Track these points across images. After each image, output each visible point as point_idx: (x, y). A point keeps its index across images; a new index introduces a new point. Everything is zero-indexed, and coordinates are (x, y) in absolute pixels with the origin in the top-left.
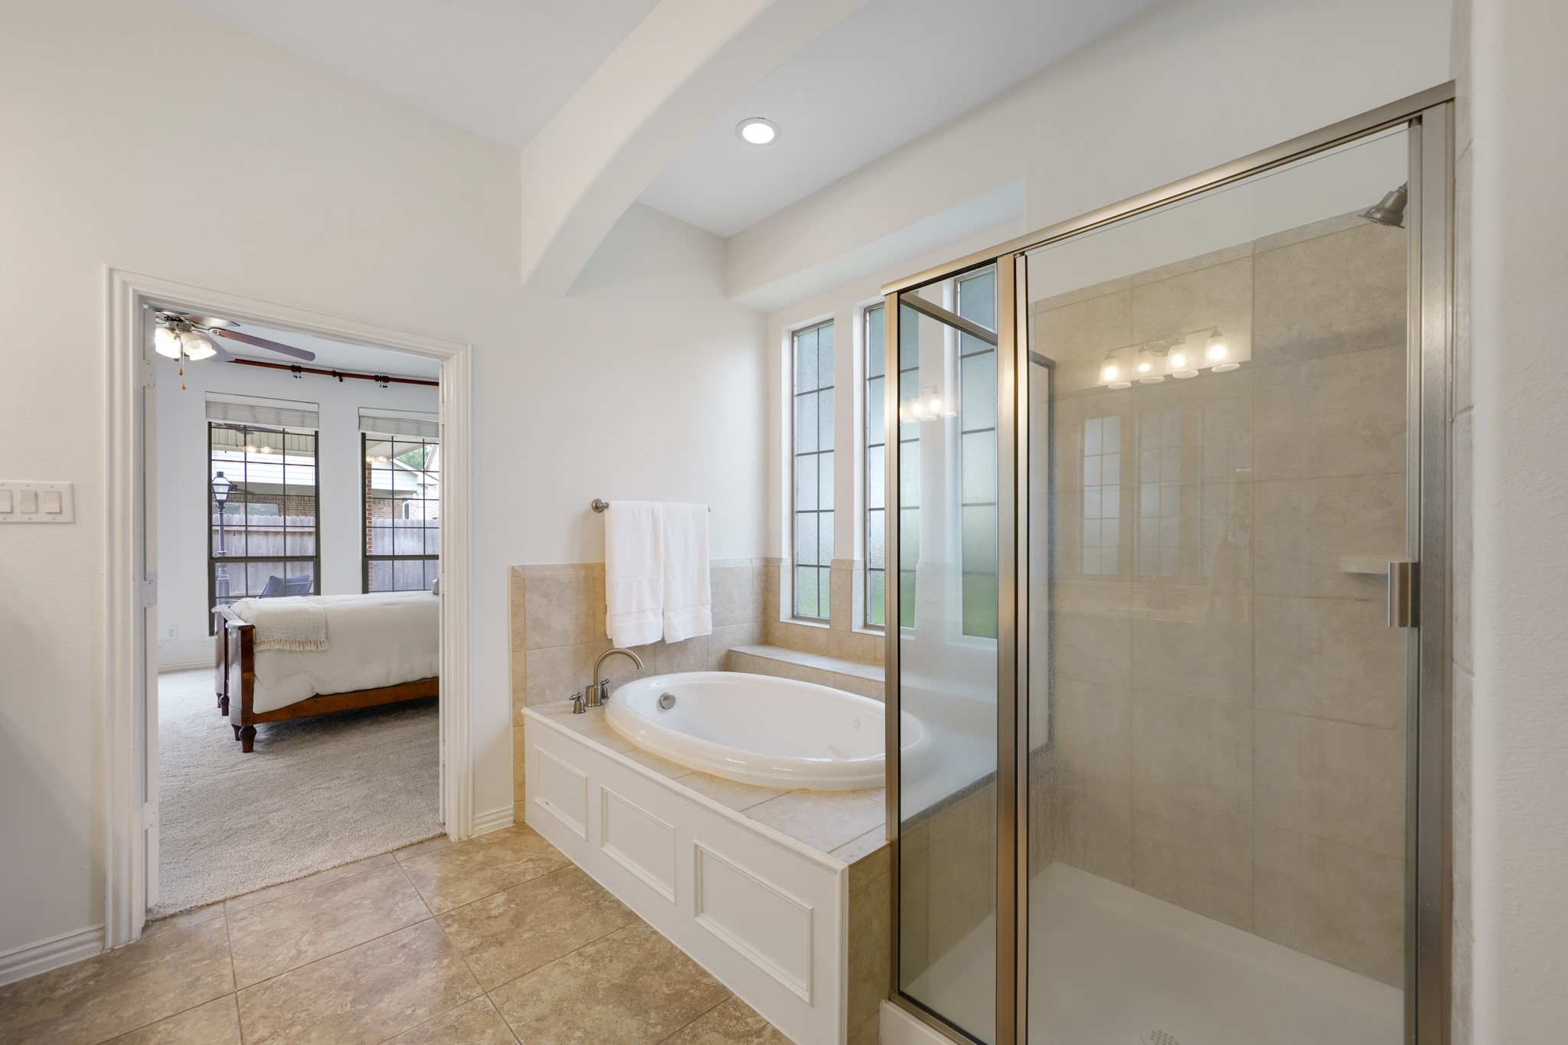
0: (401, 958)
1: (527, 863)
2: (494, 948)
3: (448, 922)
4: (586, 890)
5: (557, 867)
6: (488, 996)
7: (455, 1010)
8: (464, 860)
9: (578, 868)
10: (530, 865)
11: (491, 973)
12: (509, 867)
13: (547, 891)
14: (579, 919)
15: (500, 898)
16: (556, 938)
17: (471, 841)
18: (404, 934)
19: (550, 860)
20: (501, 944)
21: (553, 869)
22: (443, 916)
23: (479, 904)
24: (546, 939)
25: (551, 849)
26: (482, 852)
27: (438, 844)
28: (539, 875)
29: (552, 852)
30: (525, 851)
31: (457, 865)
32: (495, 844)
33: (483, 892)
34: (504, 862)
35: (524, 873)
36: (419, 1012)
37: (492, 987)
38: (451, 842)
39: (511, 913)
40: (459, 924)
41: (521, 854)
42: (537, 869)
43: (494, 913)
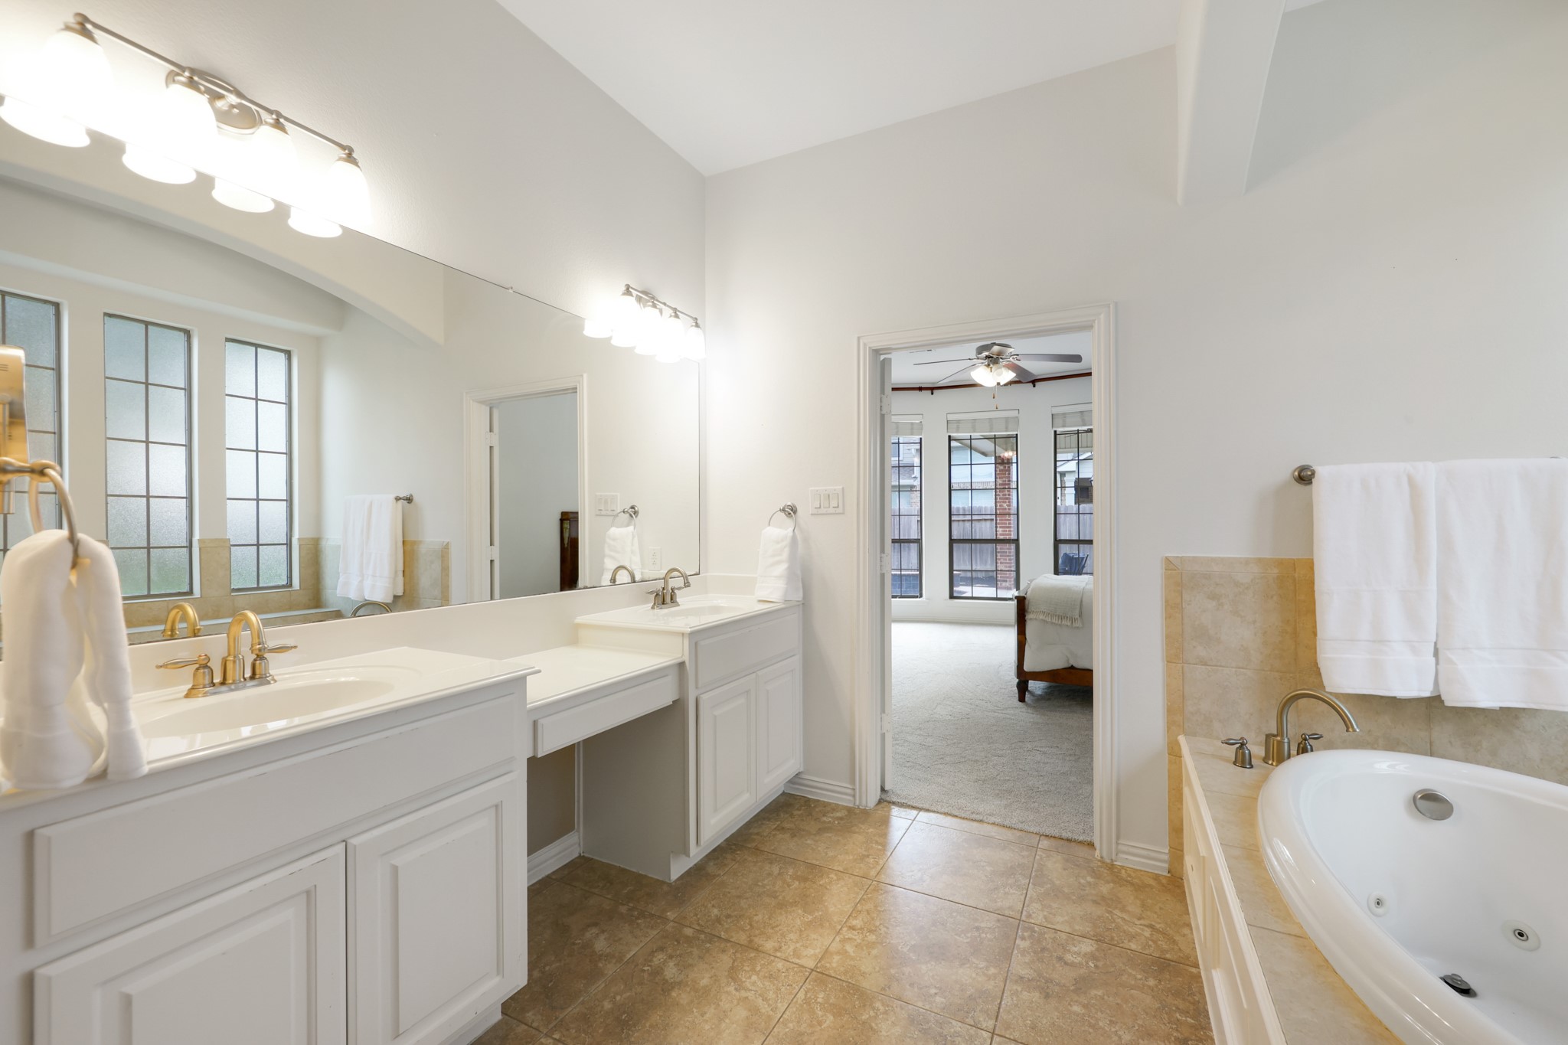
0: (968, 938)
1: (1146, 929)
2: (1037, 994)
3: (1026, 934)
4: (1186, 1013)
5: (1175, 958)
6: (992, 1039)
7: (960, 1024)
8: (1089, 883)
9: (1200, 977)
10: (1147, 933)
11: (1014, 1017)
12: (1123, 919)
13: (1139, 977)
14: (1146, 1042)
15: (1087, 947)
16: (1102, 1038)
17: (1111, 867)
18: (987, 917)
19: (1174, 942)
20: (1047, 996)
21: (1168, 956)
22: (1026, 925)
23: (1065, 937)
24: (1091, 1030)
25: (1186, 931)
26: (1112, 884)
27: (1083, 852)
28: (1147, 952)
29: (1184, 935)
30: (1156, 913)
31: (1080, 883)
32: (1132, 884)
33: (1077, 927)
34: (1123, 910)
35: (1132, 937)
36: (938, 999)
37: (1003, 1034)
38: (1094, 857)
39: (1082, 971)
40: (1032, 943)
41: (1149, 913)
42: (1150, 943)
43: (1069, 957)
